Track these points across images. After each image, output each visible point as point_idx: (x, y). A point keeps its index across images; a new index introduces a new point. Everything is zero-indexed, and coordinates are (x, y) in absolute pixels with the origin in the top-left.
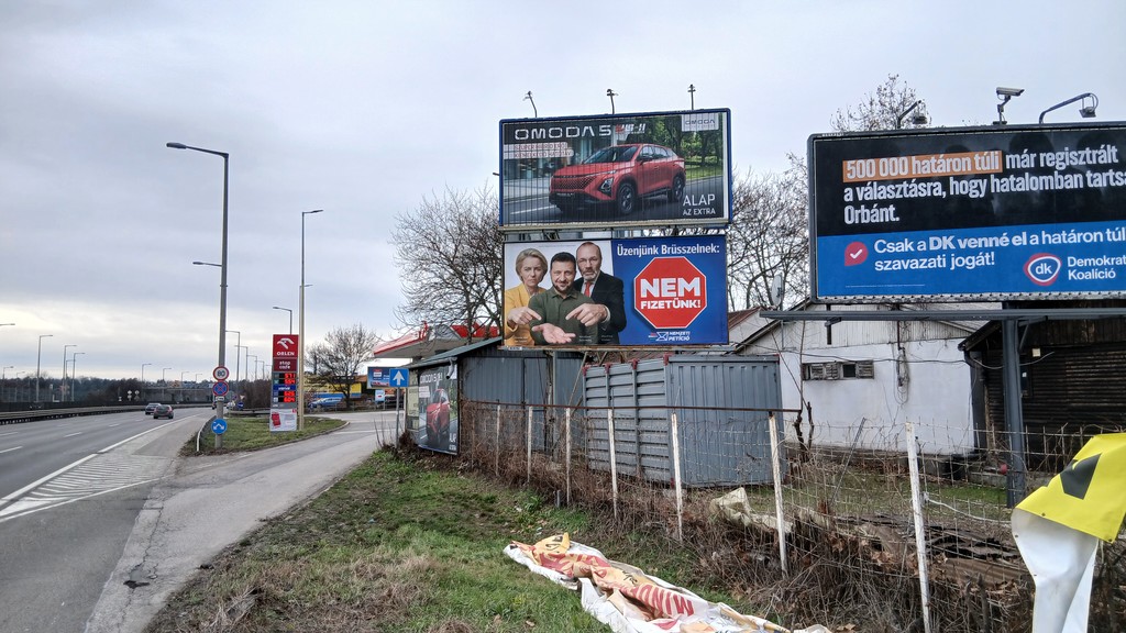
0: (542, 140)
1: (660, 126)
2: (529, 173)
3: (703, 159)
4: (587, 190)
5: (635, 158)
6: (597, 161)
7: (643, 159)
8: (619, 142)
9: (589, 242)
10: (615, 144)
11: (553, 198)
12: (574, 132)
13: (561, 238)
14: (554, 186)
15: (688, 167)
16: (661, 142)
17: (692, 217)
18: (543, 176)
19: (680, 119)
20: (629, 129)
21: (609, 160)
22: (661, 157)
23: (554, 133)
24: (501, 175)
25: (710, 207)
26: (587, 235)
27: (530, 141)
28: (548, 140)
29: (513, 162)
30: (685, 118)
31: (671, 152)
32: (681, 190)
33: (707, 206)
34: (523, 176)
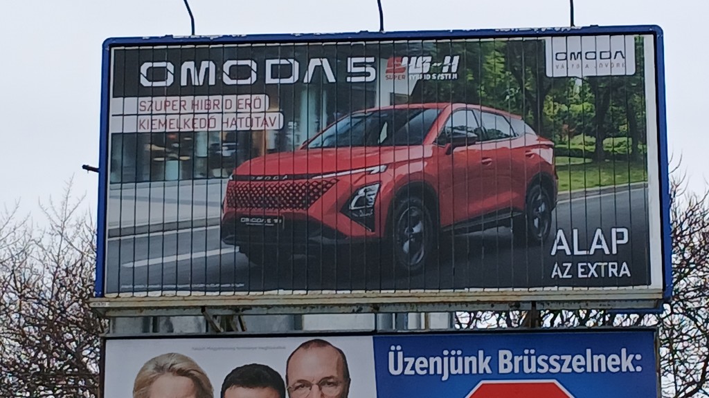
0: (205, 90)
1: (495, 64)
2: (173, 168)
3: (599, 144)
4: (314, 211)
5: (434, 136)
6: (340, 141)
7: (452, 139)
8: (395, 98)
9: (318, 339)
10: (383, 102)
11: (231, 229)
12: (285, 71)
13: (249, 330)
14: (234, 198)
15: (562, 161)
16: (496, 100)
17: (574, 282)
18: (208, 176)
19: (542, 46)
20: (418, 67)
21: (369, 139)
22: (496, 135)
23: (237, 72)
24: (102, 171)
25: (618, 259)
26: (312, 322)
27: (176, 90)
28: (221, 89)
29: (133, 141)
30: (553, 46)
31: (519, 125)
32: (546, 216)
33: (611, 258)
34: (156, 173)
